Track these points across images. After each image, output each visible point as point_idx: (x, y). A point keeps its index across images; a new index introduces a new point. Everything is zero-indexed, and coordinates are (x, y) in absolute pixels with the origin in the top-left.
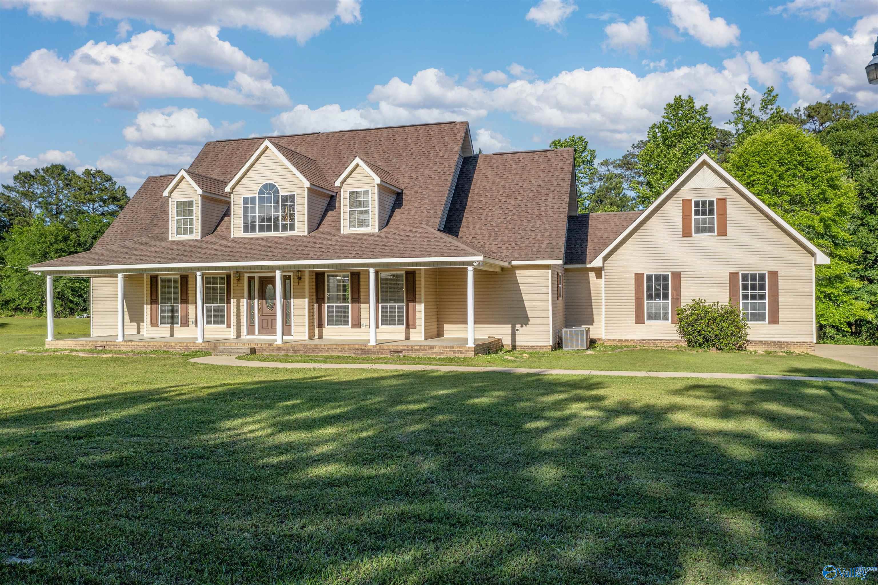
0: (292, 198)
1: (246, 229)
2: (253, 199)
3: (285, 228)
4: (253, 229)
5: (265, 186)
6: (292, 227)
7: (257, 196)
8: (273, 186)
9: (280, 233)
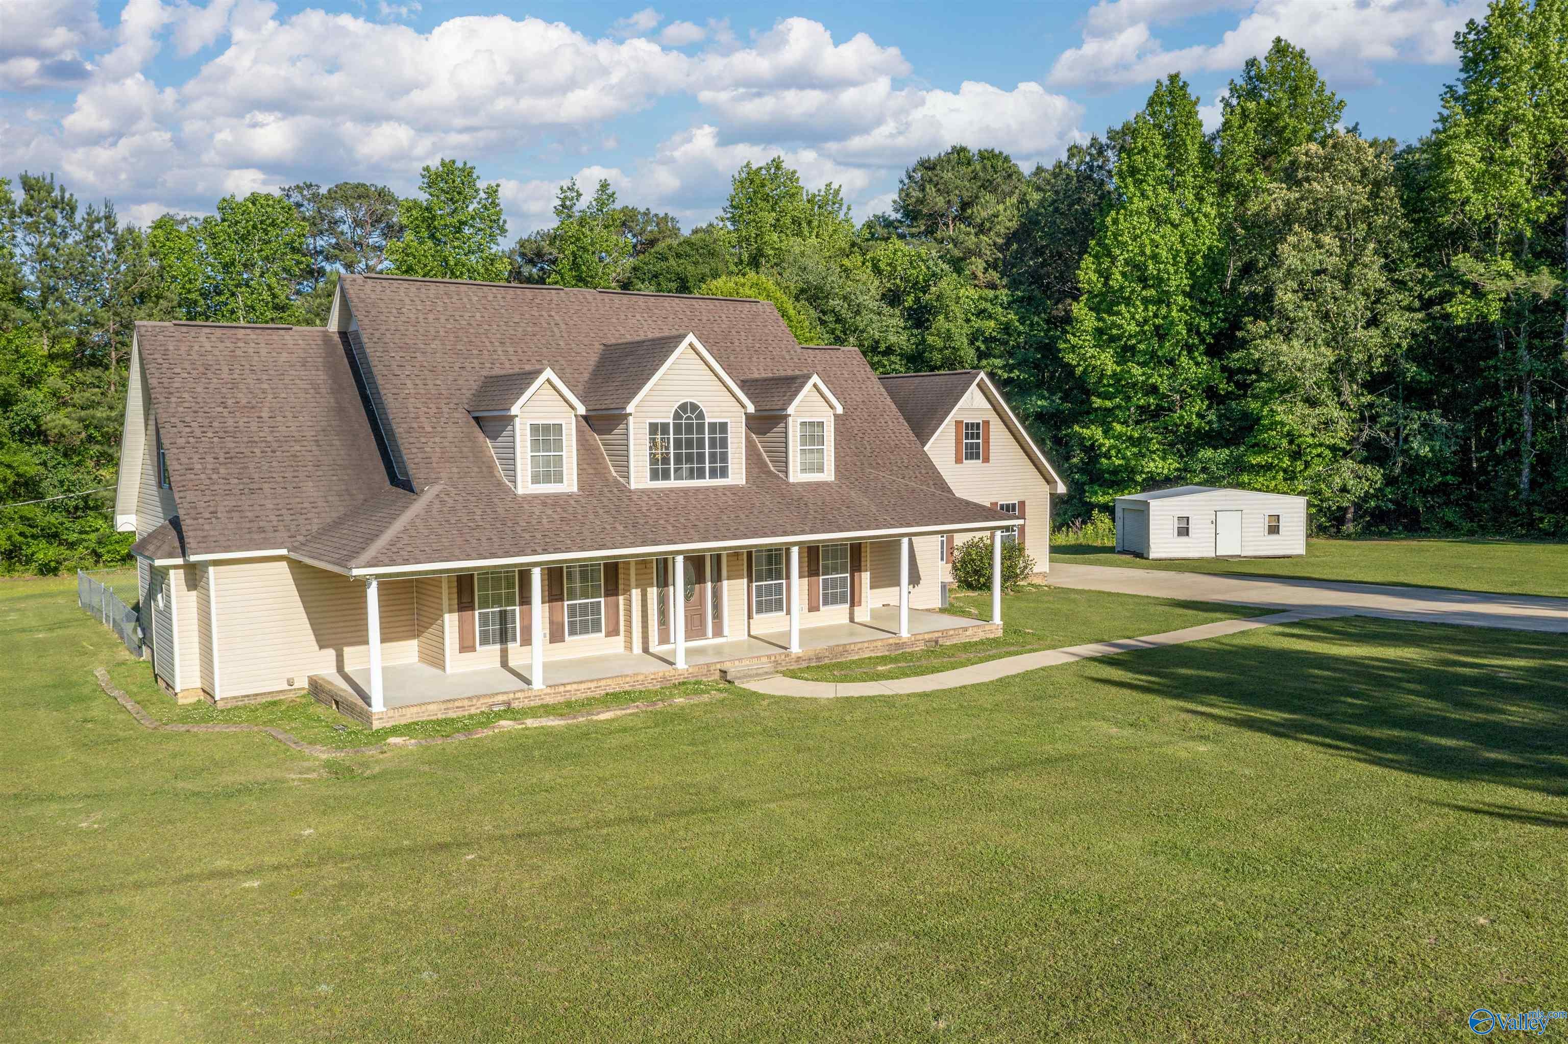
0: (723, 427)
1: (654, 475)
2: (665, 428)
3: (713, 474)
4: (666, 476)
5: (683, 407)
6: (724, 473)
7: (671, 421)
8: (694, 407)
9: (707, 482)
